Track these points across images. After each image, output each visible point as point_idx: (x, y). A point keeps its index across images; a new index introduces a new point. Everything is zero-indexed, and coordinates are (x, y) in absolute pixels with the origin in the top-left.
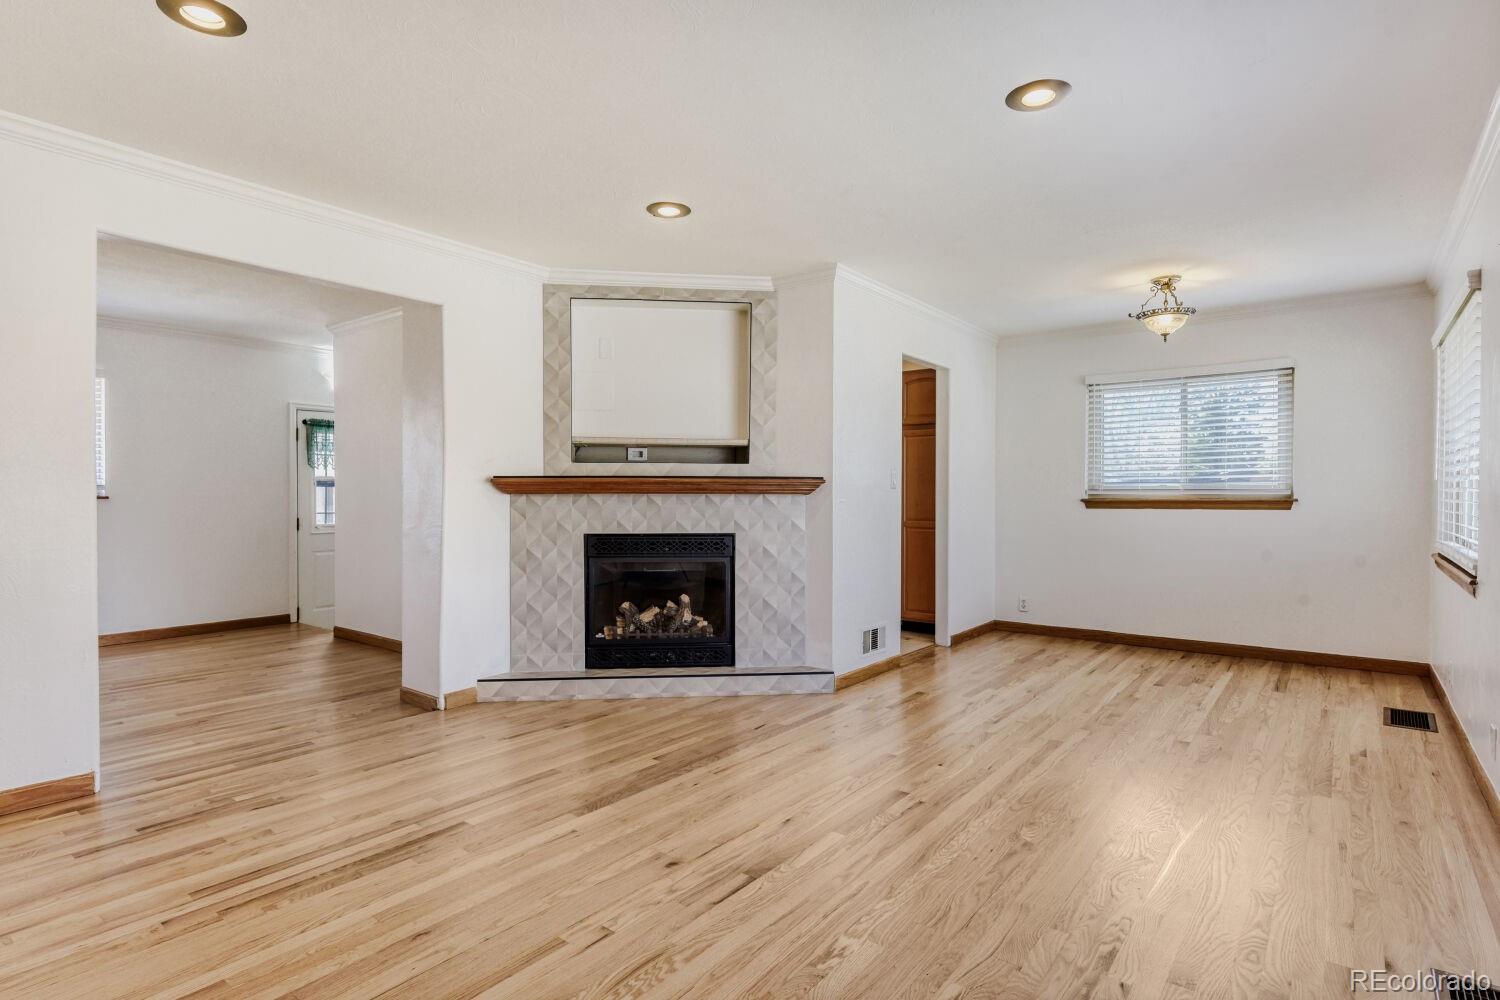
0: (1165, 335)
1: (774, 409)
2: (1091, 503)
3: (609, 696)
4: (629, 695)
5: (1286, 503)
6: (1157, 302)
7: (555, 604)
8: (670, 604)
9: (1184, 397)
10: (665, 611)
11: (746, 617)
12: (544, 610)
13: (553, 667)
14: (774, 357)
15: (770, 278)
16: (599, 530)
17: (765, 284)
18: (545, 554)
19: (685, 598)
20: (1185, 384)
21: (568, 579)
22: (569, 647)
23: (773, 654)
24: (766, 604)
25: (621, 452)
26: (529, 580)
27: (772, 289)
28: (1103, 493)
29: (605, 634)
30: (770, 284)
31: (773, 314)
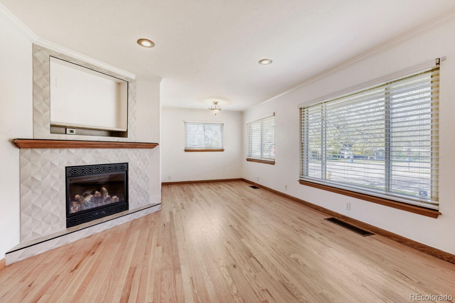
0: (216, 114)
1: (135, 120)
2: (186, 151)
3: (86, 236)
4: (95, 232)
5: (222, 150)
6: (214, 107)
7: (50, 201)
8: (97, 192)
9: (204, 128)
10: (96, 196)
11: (132, 192)
12: (43, 206)
13: (49, 232)
14: (135, 102)
15: (135, 75)
16: (74, 164)
17: (132, 76)
18: (43, 178)
19: (104, 189)
20: (204, 125)
21: (57, 189)
22: (58, 220)
23: (140, 202)
24: (138, 186)
25: (63, 130)
26: (33, 192)
27: (134, 79)
28: (188, 148)
29: (73, 211)
30: (134, 77)
31: (135, 88)
